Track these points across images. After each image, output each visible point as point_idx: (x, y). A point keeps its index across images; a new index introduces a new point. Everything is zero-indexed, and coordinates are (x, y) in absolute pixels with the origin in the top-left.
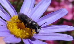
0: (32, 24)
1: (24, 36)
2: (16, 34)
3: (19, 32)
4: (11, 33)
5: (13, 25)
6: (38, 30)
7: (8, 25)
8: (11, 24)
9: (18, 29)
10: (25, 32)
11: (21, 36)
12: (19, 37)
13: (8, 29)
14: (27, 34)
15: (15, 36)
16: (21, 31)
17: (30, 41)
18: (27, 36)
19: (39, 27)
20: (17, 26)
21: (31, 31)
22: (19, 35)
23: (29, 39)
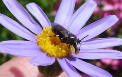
0: (69, 38)
1: (60, 55)
2: (49, 52)
3: (52, 50)
4: (42, 50)
5: (45, 40)
6: (78, 46)
7: (38, 41)
8: (41, 38)
9: (52, 45)
10: (60, 49)
11: (55, 55)
12: (53, 56)
13: (38, 45)
14: (64, 51)
15: (48, 55)
16: (56, 48)
17: (68, 61)
18: (64, 55)
19: (79, 42)
20: (50, 42)
21: (69, 47)
22: (53, 53)
23: (66, 59)
